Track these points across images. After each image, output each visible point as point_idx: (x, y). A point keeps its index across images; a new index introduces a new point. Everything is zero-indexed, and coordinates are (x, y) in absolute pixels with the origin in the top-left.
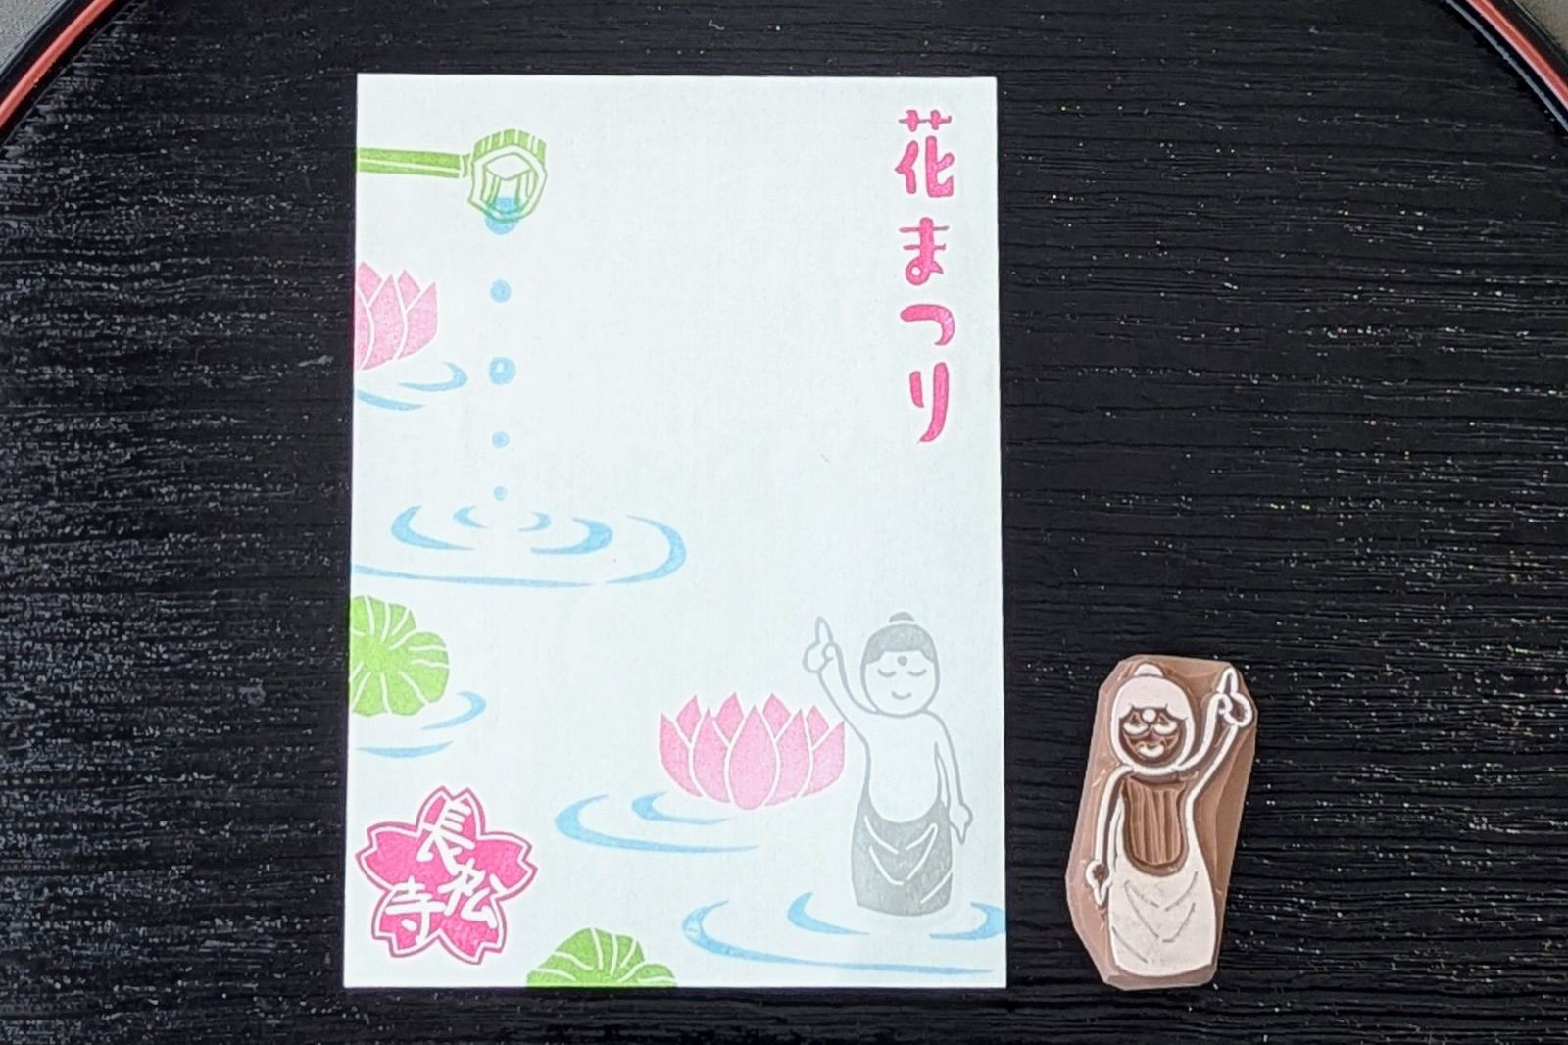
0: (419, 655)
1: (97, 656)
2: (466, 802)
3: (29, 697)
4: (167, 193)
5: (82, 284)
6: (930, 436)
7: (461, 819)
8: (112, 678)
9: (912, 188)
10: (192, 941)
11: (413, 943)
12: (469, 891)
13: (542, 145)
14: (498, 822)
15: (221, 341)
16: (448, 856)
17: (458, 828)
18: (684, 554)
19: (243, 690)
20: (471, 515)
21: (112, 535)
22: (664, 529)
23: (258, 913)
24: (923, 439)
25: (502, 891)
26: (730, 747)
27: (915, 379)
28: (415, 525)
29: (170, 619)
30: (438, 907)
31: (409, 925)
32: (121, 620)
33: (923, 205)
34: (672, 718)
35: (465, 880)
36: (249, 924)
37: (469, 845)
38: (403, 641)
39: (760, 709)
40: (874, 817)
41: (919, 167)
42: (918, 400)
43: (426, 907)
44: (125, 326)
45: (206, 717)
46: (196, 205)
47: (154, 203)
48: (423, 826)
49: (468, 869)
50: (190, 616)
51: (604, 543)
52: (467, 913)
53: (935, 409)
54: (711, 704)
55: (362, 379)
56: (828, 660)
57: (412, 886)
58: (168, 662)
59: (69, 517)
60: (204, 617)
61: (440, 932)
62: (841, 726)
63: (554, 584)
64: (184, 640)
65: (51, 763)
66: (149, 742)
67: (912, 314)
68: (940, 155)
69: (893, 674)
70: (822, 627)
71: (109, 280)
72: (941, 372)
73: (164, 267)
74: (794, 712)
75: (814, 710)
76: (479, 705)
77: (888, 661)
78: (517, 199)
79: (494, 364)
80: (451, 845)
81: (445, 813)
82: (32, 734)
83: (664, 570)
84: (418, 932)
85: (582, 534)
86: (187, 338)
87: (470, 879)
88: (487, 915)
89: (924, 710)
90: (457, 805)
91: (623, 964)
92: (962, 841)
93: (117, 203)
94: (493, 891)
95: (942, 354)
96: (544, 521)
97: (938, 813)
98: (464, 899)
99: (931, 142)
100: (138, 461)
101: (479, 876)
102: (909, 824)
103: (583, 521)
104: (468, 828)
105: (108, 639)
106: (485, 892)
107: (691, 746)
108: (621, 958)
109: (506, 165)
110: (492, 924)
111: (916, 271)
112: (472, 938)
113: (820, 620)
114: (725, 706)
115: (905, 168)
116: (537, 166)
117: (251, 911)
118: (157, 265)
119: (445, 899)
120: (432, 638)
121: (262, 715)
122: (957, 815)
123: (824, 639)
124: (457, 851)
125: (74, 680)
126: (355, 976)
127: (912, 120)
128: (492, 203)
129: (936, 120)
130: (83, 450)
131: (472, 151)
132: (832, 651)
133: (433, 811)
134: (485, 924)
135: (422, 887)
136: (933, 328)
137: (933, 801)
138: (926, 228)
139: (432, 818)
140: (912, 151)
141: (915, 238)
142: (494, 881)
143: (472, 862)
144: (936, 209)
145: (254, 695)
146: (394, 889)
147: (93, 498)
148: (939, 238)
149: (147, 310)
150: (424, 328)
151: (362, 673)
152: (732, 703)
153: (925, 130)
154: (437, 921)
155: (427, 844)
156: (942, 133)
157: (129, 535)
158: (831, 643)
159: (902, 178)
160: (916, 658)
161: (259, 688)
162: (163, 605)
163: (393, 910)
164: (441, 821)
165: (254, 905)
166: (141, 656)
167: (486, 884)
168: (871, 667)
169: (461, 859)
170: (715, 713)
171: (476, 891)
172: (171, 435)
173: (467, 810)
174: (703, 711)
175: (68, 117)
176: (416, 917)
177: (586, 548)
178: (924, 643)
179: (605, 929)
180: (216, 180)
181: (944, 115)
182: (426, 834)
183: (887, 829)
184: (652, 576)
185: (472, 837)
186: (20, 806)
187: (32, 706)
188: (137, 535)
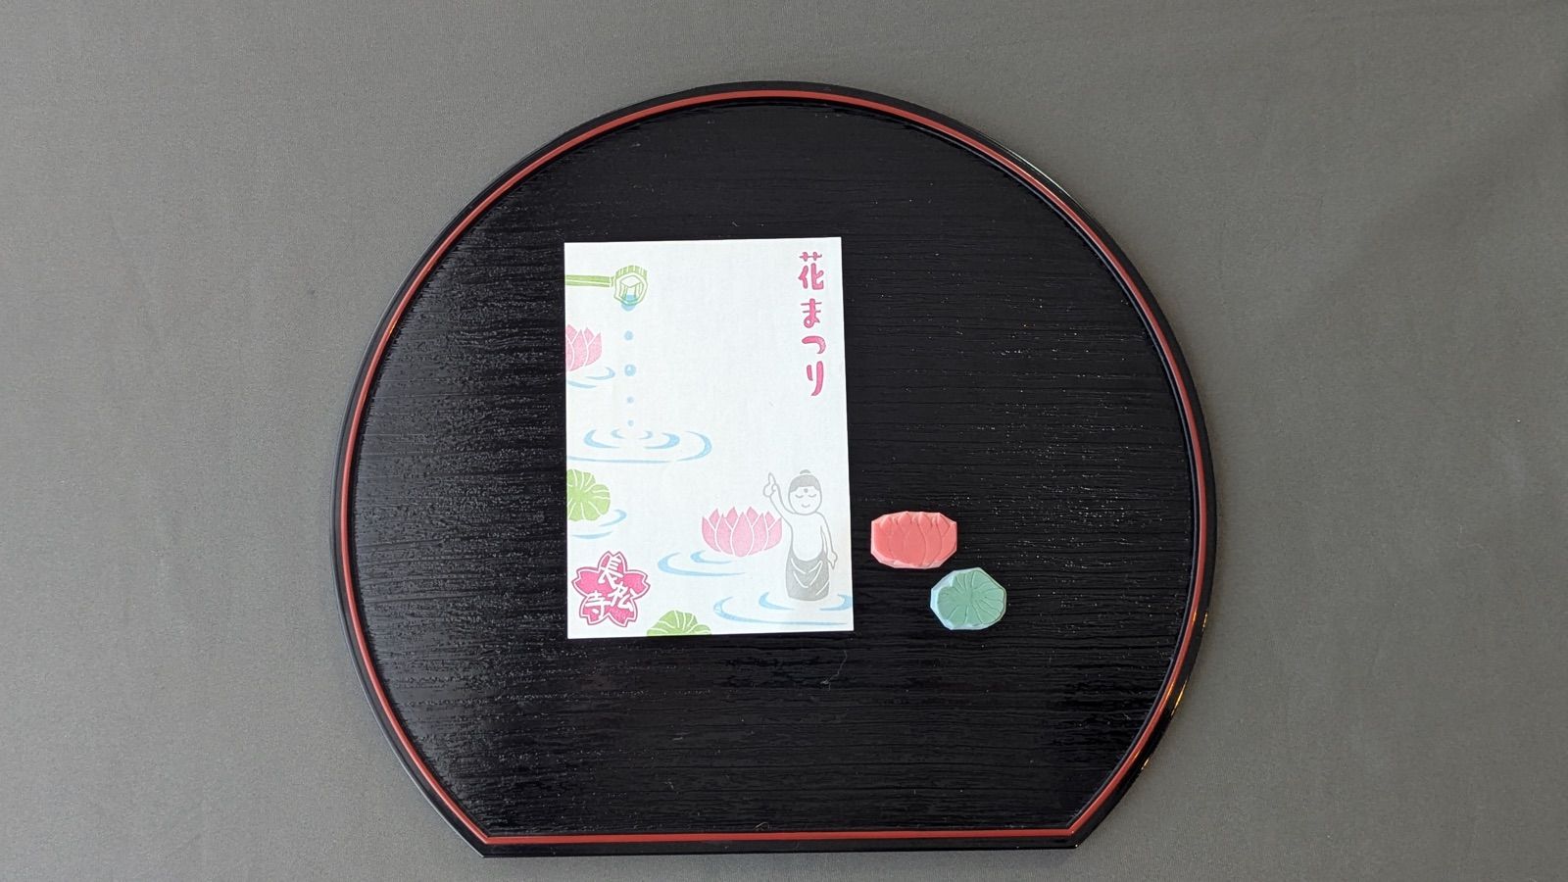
0: (598, 494)
1: (471, 503)
2: (619, 557)
3: (442, 521)
4: (499, 301)
5: (463, 342)
6: (815, 393)
7: (617, 565)
8: (478, 512)
9: (805, 286)
10: (514, 625)
11: (597, 619)
12: (621, 596)
13: (645, 272)
14: (633, 565)
15: (523, 365)
16: (612, 581)
17: (616, 569)
18: (711, 447)
19: (534, 516)
20: (618, 433)
21: (476, 450)
22: (701, 436)
23: (543, 612)
24: (813, 395)
25: (635, 595)
26: (733, 530)
27: (809, 368)
28: (594, 438)
29: (503, 486)
30: (608, 603)
31: (596, 611)
32: (482, 486)
33: (811, 293)
34: (707, 518)
35: (619, 591)
36: (539, 617)
37: (621, 576)
38: (590, 488)
39: (745, 513)
40: (795, 559)
41: (809, 277)
42: (810, 378)
43: (602, 603)
44: (480, 359)
45: (518, 528)
46: (511, 305)
47: (492, 305)
48: (600, 568)
49: (620, 586)
50: (512, 485)
51: (676, 444)
52: (621, 605)
53: (818, 382)
54: (724, 511)
55: (569, 375)
56: (774, 491)
57: (596, 594)
58: (502, 505)
59: (459, 443)
60: (517, 485)
61: (609, 614)
62: (780, 520)
63: (655, 462)
64: (509, 494)
65: (452, 549)
66: (495, 539)
67: (806, 340)
68: (818, 271)
69: (801, 497)
70: (771, 478)
71: (474, 340)
72: (820, 364)
73: (498, 334)
74: (760, 514)
75: (768, 513)
76: (624, 515)
77: (800, 491)
78: (635, 296)
79: (627, 367)
80: (613, 576)
81: (610, 562)
82: (444, 537)
83: (701, 455)
84: (599, 614)
85: (666, 440)
86: (510, 364)
87: (621, 590)
88: (629, 606)
89: (815, 512)
90: (615, 559)
91: (688, 625)
92: (833, 568)
93: (476, 306)
94: (631, 596)
95: (820, 357)
96: (650, 435)
97: (823, 556)
98: (619, 599)
99: (814, 265)
100: (488, 417)
101: (625, 589)
102: (811, 561)
103: (665, 434)
104: (620, 569)
105: (476, 495)
106: (628, 596)
107: (716, 530)
108: (687, 623)
109: (630, 281)
110: (631, 610)
111: (808, 322)
112: (623, 616)
113: (770, 474)
114: (730, 512)
115: (802, 277)
116: (643, 281)
117: (539, 611)
118: (495, 333)
119: (611, 599)
120: (603, 487)
121: (542, 527)
122: (831, 557)
123: (772, 483)
124: (616, 579)
125: (462, 513)
126: (574, 633)
127: (805, 256)
128: (624, 298)
129: (816, 256)
130: (464, 413)
131: (614, 274)
132: (775, 488)
133: (605, 561)
134: (628, 609)
135: (600, 594)
136: (815, 347)
137: (820, 551)
138: (812, 303)
139: (604, 565)
140: (805, 269)
141: (807, 308)
142: (632, 591)
143: (622, 583)
144: (817, 295)
145: (540, 518)
146: (589, 596)
147: (468, 435)
148: (818, 307)
149: (490, 352)
150: (596, 353)
151: (572, 504)
152: (733, 511)
153: (811, 261)
154: (607, 609)
155: (603, 575)
156: (818, 262)
157: (484, 449)
158: (775, 484)
159: (801, 282)
160: (811, 489)
161: (542, 516)
162: (500, 480)
163: (588, 605)
164: (608, 566)
165: (541, 609)
166: (490, 502)
167: (628, 592)
168: (793, 494)
169: (617, 582)
170: (725, 516)
171: (624, 596)
172: (501, 407)
173: (619, 561)
174: (720, 515)
175: (456, 270)
176: (599, 608)
177: (668, 446)
178: (814, 482)
179: (680, 611)
180: (521, 295)
181: (819, 254)
182: (602, 572)
183: (801, 564)
184: (697, 457)
185: (622, 573)
186: (439, 568)
187: (444, 525)
188: (488, 450)
